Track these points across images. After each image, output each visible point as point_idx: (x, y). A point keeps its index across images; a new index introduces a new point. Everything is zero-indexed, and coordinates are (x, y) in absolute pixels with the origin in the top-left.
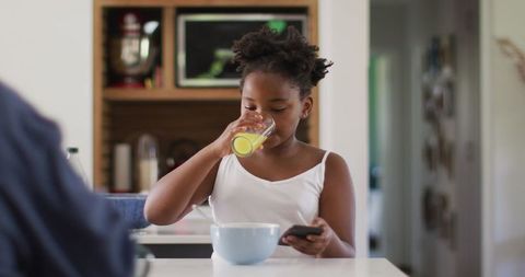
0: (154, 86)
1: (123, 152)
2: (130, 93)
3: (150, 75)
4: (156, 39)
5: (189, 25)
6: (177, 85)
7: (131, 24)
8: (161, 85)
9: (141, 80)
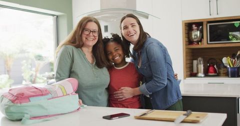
0: (201, 44)
1: (195, 62)
2: (195, 46)
3: (201, 41)
4: (202, 32)
5: (210, 26)
6: (208, 44)
7: (194, 27)
8: (203, 44)
9: (198, 42)
